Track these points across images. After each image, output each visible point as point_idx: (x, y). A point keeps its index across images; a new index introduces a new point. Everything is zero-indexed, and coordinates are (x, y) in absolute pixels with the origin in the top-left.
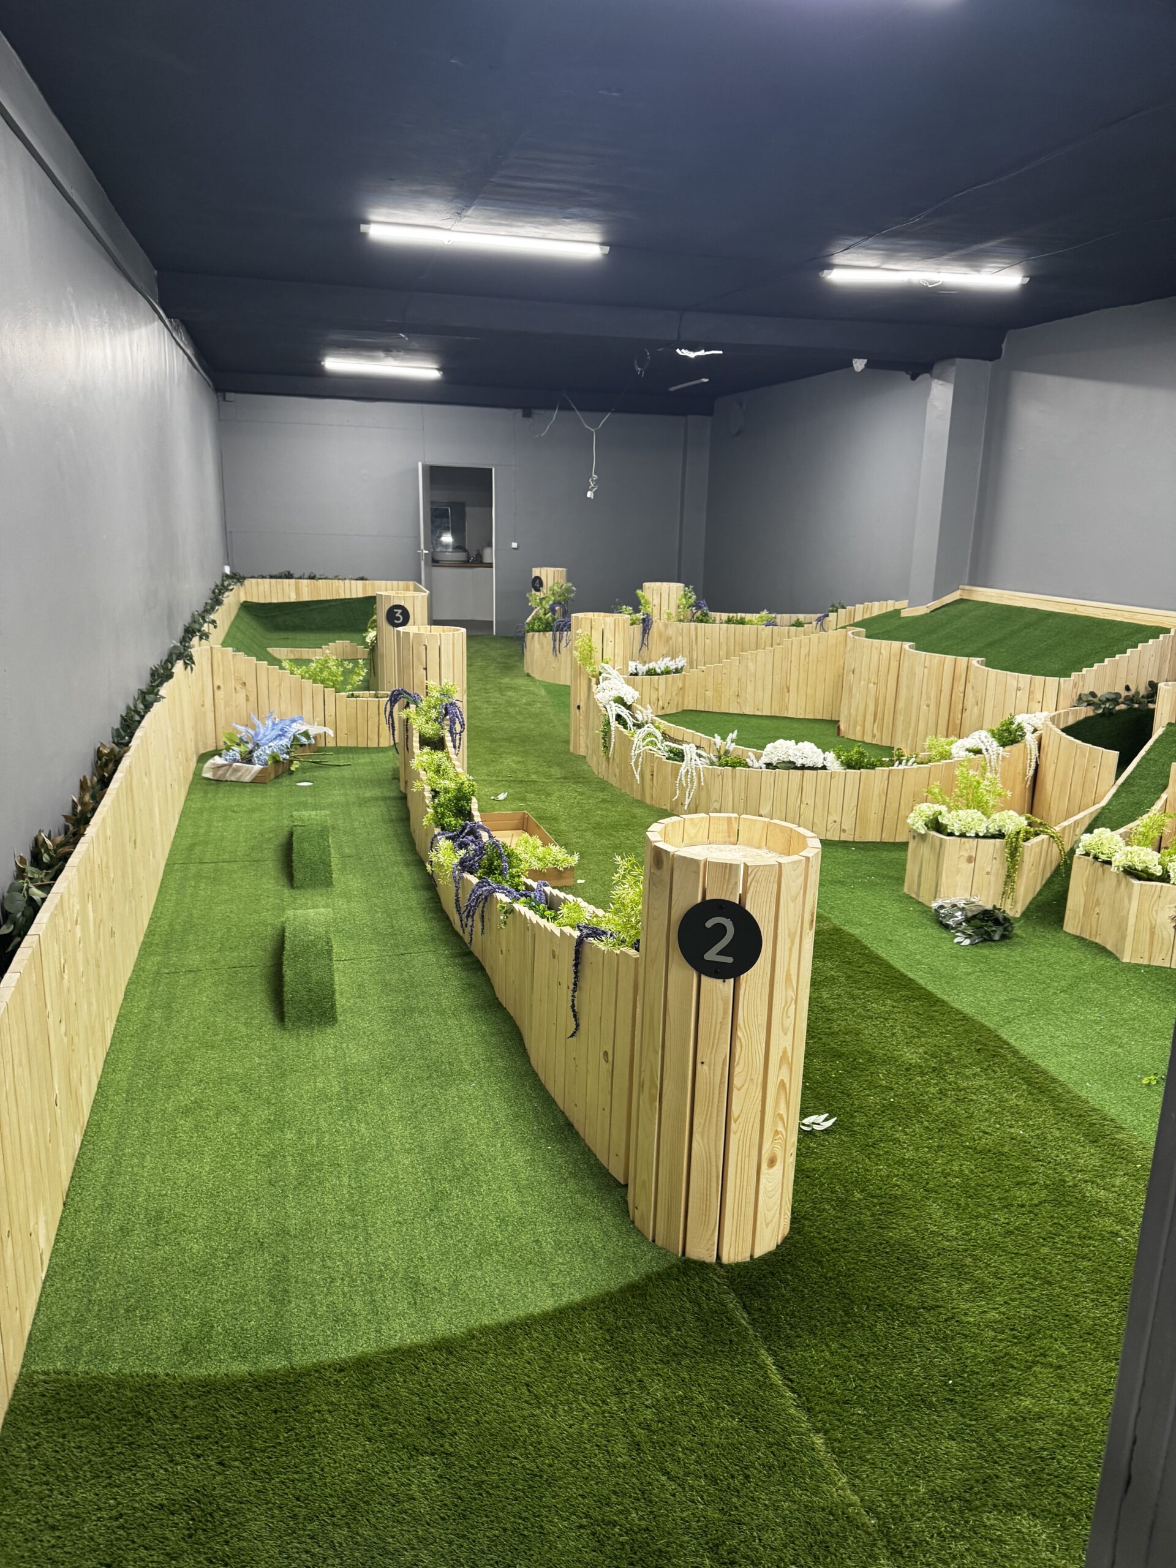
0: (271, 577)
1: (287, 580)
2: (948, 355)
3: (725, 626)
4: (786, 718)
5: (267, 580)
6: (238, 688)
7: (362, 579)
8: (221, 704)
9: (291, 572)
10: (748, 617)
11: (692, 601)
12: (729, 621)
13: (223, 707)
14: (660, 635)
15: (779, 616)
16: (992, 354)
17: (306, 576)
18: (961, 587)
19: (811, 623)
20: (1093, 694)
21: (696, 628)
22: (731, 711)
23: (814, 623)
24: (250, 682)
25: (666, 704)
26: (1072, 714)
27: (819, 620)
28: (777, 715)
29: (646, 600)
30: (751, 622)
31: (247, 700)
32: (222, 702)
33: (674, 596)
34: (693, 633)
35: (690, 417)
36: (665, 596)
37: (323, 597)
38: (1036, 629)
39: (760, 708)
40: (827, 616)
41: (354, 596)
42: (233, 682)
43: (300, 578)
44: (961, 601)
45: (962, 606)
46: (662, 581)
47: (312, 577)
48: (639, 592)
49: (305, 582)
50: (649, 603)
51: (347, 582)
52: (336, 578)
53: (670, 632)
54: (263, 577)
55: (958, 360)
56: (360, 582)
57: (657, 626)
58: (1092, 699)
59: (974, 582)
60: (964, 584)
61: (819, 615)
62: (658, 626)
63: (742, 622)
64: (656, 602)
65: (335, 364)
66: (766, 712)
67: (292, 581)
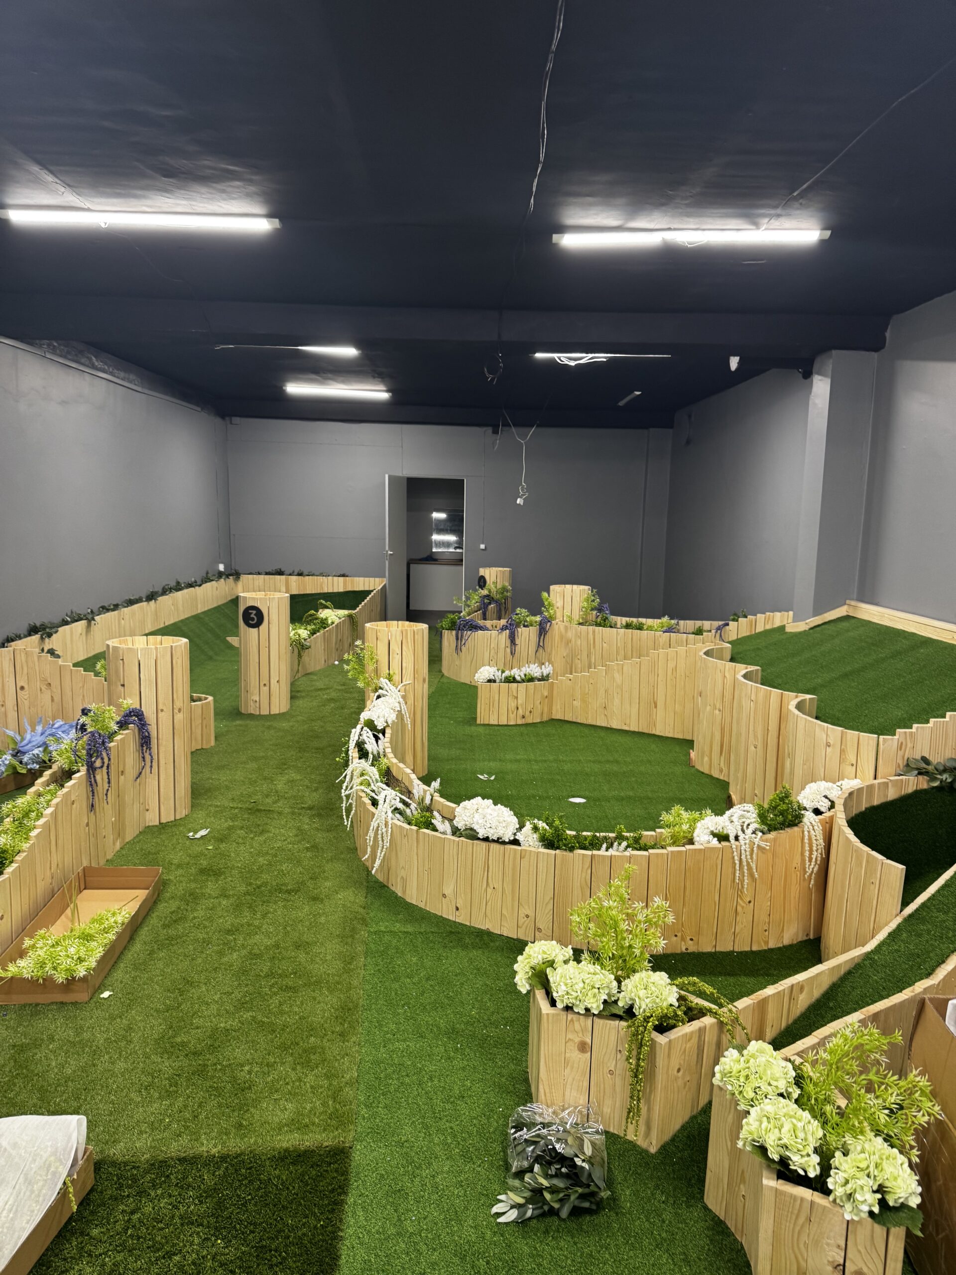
0: (267, 574)
1: (279, 577)
2: (825, 349)
3: (623, 630)
4: (654, 735)
5: (262, 576)
6: (43, 689)
7: (343, 576)
8: (25, 704)
9: (283, 570)
10: (649, 622)
11: (595, 604)
12: (628, 626)
13: (27, 708)
14: (561, 637)
15: (682, 622)
16: (876, 344)
17: (296, 573)
18: (848, 602)
19: (710, 631)
20: (925, 760)
21: (594, 632)
22: (598, 724)
23: (713, 631)
24: (55, 683)
25: (528, 713)
26: (893, 786)
27: (719, 628)
28: (646, 731)
29: (549, 603)
30: (650, 628)
31: (53, 700)
32: (27, 703)
33: (577, 599)
34: (591, 636)
35: (651, 430)
36: (568, 599)
37: (309, 591)
38: (901, 660)
39: (628, 722)
40: (728, 625)
41: (336, 590)
42: (38, 683)
43: (290, 575)
44: (847, 618)
45: (845, 624)
46: (565, 583)
47: (300, 574)
48: (545, 595)
49: (294, 578)
50: (553, 606)
51: (330, 578)
52: (322, 575)
53: (570, 634)
54: (259, 574)
55: (834, 352)
56: (341, 579)
57: (557, 627)
58: (924, 766)
59: (864, 597)
60: (853, 599)
61: (721, 623)
62: (559, 628)
63: (640, 627)
64: (559, 604)
65: (295, 388)
66: (634, 728)
67: (283, 577)
